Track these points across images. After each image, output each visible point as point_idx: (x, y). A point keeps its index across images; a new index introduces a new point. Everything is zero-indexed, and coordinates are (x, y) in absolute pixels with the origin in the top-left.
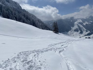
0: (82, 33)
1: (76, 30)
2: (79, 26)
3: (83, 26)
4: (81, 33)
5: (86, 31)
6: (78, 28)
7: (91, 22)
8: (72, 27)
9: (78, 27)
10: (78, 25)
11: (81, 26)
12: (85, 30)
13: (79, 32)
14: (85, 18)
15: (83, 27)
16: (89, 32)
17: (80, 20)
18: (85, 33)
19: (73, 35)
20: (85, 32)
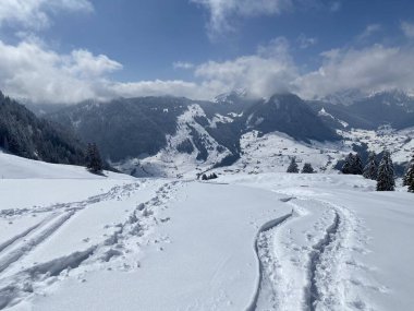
0: (205, 160)
1: (185, 148)
2: (194, 133)
3: (209, 130)
4: (203, 156)
5: (220, 150)
6: (190, 138)
7: (235, 115)
8: (167, 137)
9: (190, 134)
10: (192, 128)
11: (202, 131)
12: (215, 145)
13: (196, 152)
14: (214, 101)
15: (207, 134)
16: (227, 152)
17: (197, 106)
18: (215, 156)
19: (172, 165)
20: (215, 152)
